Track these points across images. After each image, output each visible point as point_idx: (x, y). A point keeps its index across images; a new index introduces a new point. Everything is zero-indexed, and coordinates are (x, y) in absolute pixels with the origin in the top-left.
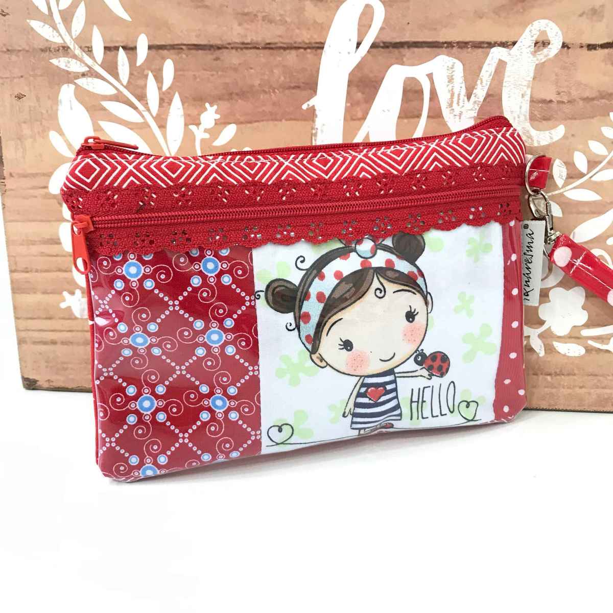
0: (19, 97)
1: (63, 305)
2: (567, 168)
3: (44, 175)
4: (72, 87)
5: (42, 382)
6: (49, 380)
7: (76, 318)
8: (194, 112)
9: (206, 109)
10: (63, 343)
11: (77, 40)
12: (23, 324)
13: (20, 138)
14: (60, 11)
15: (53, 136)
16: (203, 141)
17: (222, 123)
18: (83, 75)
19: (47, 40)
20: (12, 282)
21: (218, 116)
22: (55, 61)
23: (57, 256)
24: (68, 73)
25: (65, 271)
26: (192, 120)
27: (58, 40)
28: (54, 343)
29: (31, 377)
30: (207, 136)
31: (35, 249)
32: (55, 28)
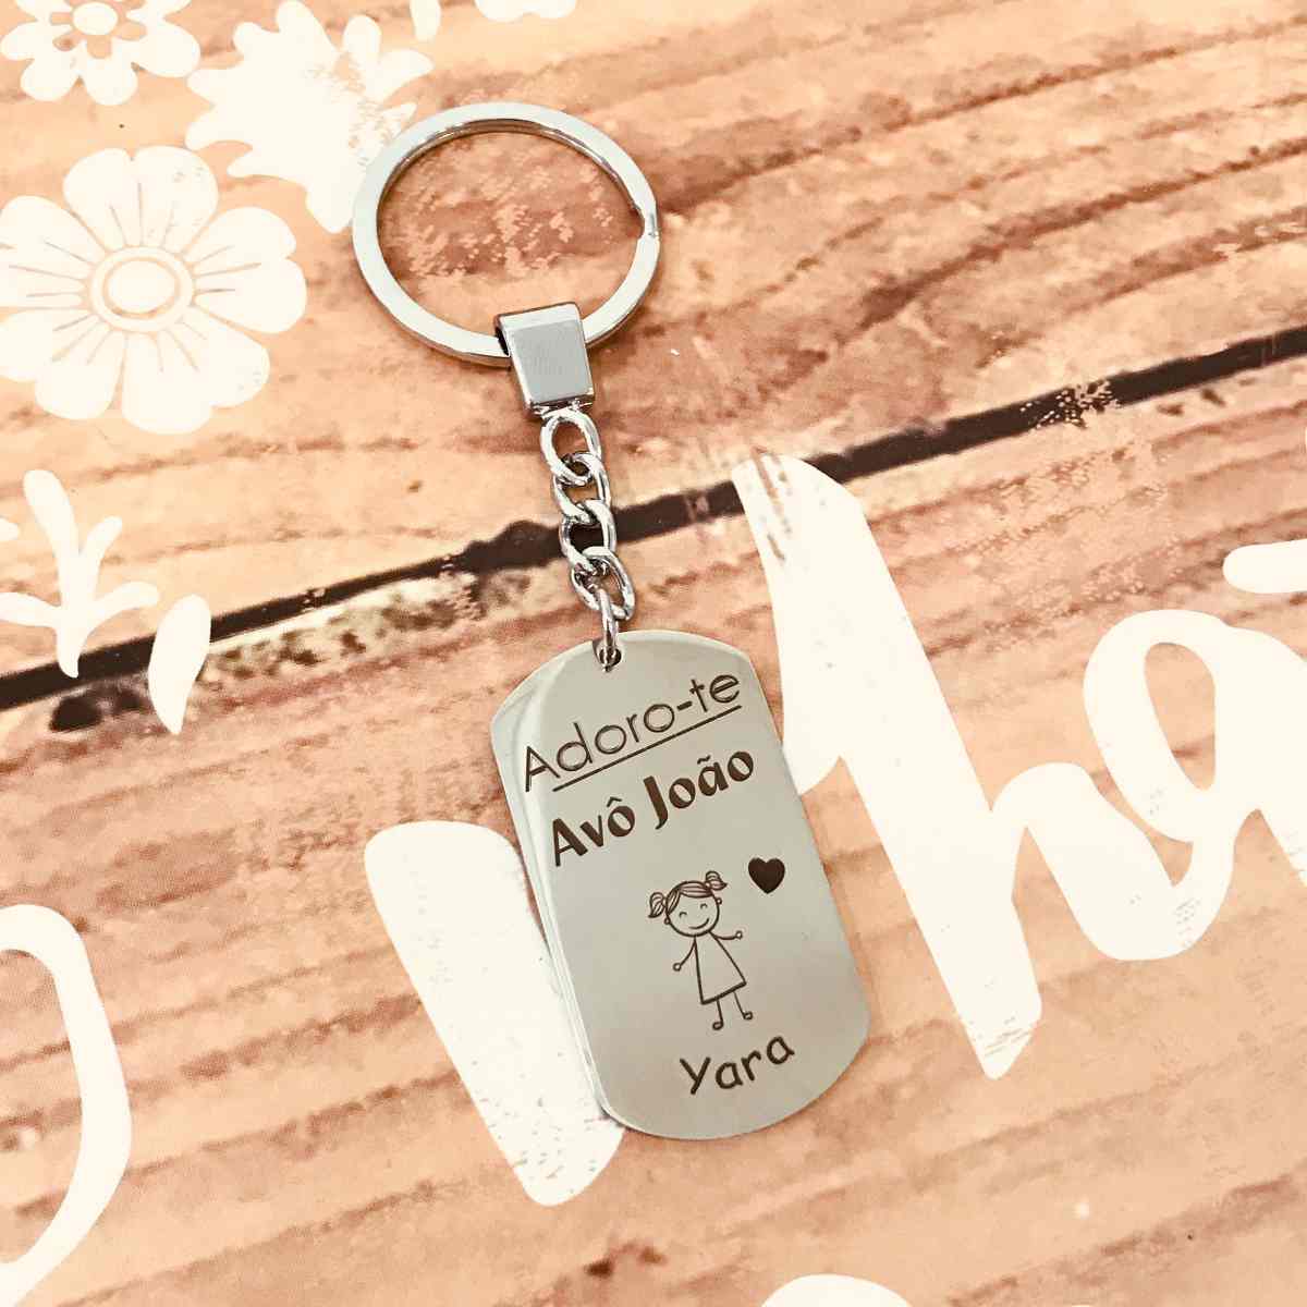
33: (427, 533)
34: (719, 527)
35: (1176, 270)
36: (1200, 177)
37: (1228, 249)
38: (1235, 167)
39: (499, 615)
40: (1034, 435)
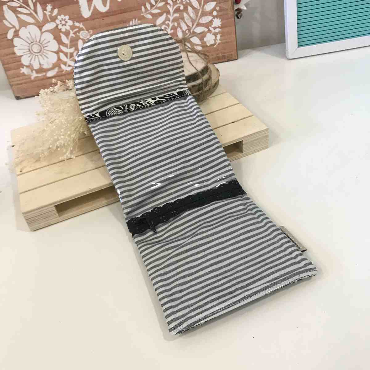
1: (21, 72)
2: (150, 5)
3: (5, 34)
4: (6, 6)
5: (21, 97)
6: (23, 96)
7: (26, 75)
8: (44, 7)
9: (47, 6)
10: (26, 83)
12: (10, 80)
15: (4, 21)
16: (49, 15)
17: (53, 9)
20: (4, 68)
21: (51, 7)
23: (15, 57)
26: (44, 9)
28: (22, 84)
29: (18, 95)
30: (50, 13)
31: (8, 57)
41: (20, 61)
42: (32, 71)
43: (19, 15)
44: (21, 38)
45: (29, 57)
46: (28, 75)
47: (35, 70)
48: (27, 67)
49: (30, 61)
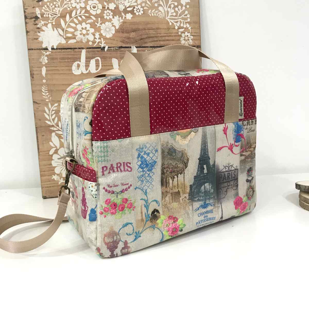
0: (43, 136)
1: (52, 178)
3: (48, 151)
4: (55, 133)
6: (49, 196)
7: (56, 181)
10: (52, 187)
11: (56, 124)
12: (43, 183)
13: (43, 144)
14: (52, 119)
15: (50, 142)
18: (57, 130)
19: (49, 124)
20: (41, 174)
22: (51, 128)
23: (51, 167)
24: (54, 130)
25: (53, 171)
27: (51, 124)
28: (50, 187)
29: (45, 196)
31: (46, 167)
32: (51, 122)
33: (117, 45)
34: (130, 49)
35: (155, 41)
36: (159, 37)
37: (158, 41)
38: (161, 37)
39: (120, 50)
40: (146, 48)
41: (54, 170)
42: (60, 179)
43: (61, 140)
44: (59, 155)
45: (61, 168)
46: (57, 181)
47: (63, 177)
48: (58, 175)
49: (61, 171)
